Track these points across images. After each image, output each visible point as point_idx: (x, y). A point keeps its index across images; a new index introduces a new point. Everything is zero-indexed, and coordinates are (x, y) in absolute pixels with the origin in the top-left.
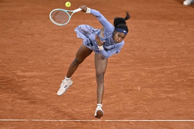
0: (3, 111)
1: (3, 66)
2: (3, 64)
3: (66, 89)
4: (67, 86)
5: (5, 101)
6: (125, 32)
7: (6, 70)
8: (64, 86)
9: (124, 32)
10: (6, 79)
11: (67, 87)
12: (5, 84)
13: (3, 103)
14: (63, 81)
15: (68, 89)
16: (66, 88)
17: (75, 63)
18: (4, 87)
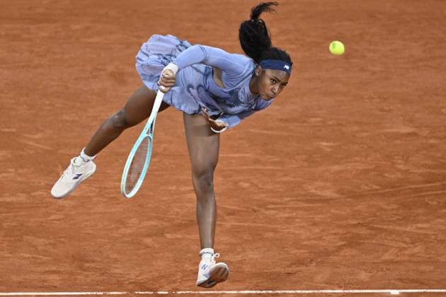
0: (432, 268)
1: (432, 146)
2: (432, 141)
3: (77, 182)
4: (81, 175)
5: (438, 241)
6: (287, 67)
7: (440, 158)
8: (75, 176)
9: (285, 70)
10: (439, 181)
11: (80, 178)
12: (436, 195)
13: (432, 244)
14: (72, 161)
15: (81, 183)
16: (77, 180)
17: (117, 122)
18: (435, 203)
